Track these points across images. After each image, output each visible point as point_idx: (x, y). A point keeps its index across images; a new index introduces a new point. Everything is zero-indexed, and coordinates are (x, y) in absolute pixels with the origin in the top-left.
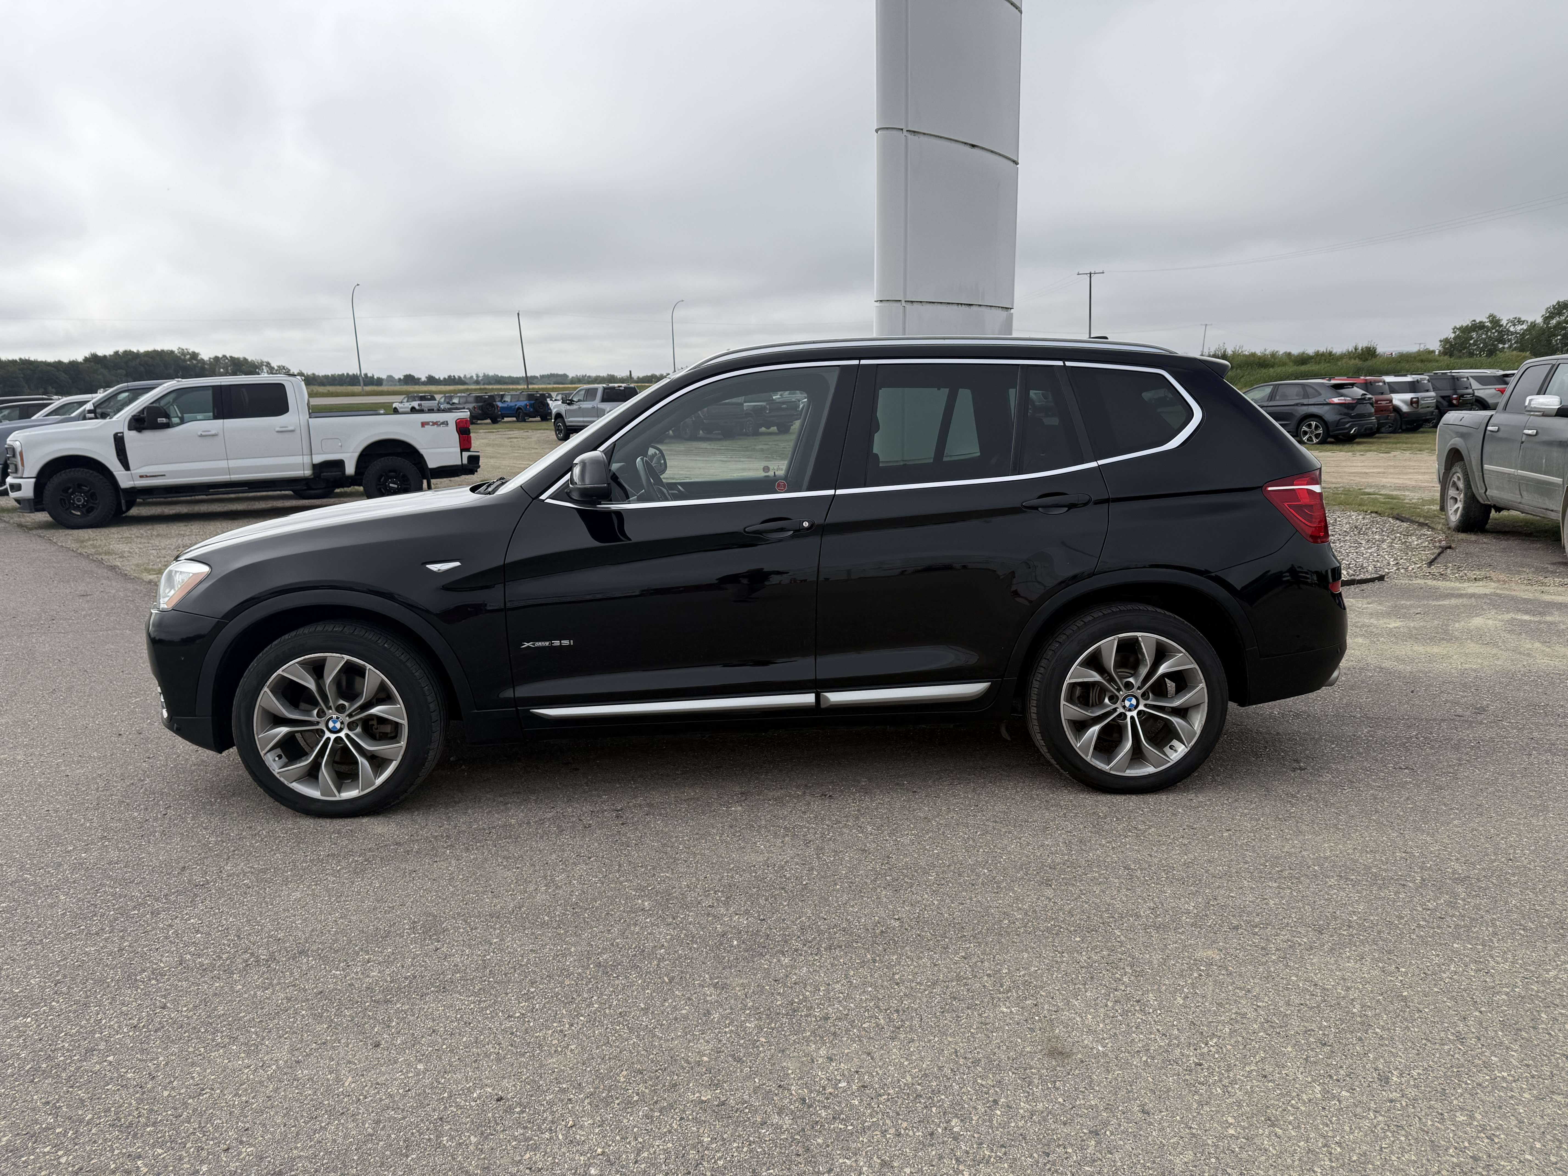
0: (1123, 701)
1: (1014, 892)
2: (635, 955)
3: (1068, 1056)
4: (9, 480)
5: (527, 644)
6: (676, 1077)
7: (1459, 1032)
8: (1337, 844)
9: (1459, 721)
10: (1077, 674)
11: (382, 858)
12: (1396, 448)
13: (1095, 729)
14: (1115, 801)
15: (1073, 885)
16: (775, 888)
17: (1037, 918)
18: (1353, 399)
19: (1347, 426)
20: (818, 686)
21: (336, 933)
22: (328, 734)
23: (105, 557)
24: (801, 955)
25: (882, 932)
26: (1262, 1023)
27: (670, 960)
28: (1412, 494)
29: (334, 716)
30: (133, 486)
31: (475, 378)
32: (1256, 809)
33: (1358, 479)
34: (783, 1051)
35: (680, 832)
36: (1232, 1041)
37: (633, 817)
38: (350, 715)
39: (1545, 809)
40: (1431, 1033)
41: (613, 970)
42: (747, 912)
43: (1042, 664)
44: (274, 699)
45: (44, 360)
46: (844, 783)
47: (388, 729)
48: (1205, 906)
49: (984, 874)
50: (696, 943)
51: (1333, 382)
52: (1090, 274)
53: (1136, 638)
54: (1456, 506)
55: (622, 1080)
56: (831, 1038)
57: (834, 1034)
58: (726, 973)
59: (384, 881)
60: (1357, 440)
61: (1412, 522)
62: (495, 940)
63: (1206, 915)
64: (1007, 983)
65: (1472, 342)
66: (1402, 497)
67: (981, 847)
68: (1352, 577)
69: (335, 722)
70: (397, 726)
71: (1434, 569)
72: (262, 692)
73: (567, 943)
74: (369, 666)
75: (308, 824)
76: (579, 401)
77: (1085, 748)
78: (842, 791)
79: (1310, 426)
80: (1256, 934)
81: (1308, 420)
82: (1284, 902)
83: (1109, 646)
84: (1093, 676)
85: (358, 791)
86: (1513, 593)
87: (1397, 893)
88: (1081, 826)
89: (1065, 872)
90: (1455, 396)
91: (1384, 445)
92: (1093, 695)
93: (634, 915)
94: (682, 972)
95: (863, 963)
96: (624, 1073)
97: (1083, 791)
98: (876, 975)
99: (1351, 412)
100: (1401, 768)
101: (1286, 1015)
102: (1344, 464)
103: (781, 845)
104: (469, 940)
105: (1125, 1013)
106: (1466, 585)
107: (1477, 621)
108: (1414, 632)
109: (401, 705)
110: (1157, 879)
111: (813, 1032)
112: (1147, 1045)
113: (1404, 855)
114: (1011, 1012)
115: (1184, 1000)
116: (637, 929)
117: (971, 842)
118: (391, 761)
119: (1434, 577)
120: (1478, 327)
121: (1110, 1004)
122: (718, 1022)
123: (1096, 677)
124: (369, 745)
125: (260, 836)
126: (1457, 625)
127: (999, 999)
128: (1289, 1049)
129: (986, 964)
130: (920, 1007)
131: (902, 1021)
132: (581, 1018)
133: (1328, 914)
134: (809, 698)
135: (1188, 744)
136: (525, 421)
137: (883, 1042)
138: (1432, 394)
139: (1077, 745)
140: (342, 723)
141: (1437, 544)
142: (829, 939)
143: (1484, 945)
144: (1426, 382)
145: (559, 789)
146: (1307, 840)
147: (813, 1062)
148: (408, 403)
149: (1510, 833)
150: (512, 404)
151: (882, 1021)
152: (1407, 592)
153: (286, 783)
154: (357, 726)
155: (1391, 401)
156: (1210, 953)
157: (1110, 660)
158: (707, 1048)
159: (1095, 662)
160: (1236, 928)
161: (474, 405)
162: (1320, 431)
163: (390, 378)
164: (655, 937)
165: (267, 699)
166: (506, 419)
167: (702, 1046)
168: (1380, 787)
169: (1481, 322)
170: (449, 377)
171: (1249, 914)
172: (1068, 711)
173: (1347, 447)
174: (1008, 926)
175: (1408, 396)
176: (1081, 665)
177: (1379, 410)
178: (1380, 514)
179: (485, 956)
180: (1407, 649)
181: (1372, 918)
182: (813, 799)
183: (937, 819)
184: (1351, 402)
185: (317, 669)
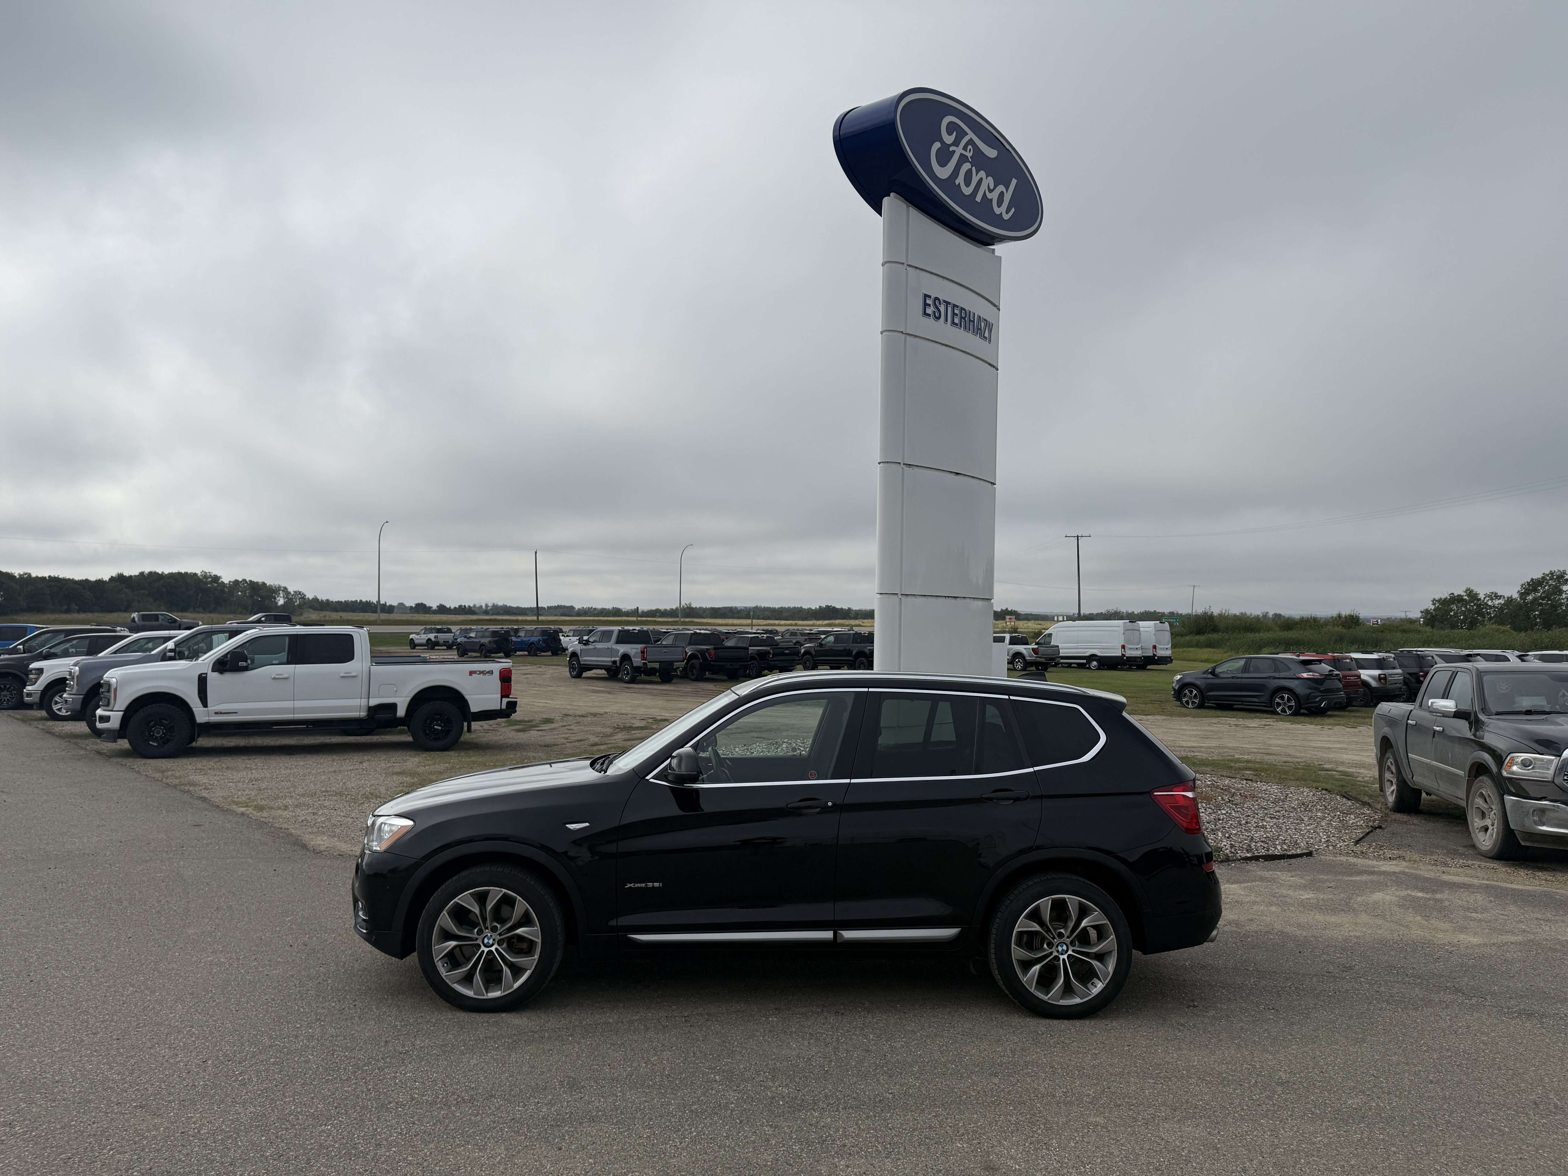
0: (1057, 947)
1: (972, 1080)
2: (715, 1107)
3: (997, 1170)
4: (99, 712)
5: (629, 885)
6: (752, 1172)
7: (1245, 1167)
8: (1203, 1057)
9: (1327, 977)
10: (1023, 925)
11: (525, 1041)
12: (1364, 724)
13: (1037, 968)
14: (1051, 1023)
15: (1014, 1077)
16: (806, 1072)
17: (986, 1095)
18: (1321, 675)
19: (1317, 700)
20: (836, 925)
21: (510, 1086)
22: (483, 948)
23: (191, 788)
24: (826, 1111)
25: (880, 1100)
26: (1122, 1158)
27: (739, 1111)
28: (1366, 772)
29: (489, 935)
30: (208, 721)
31: (484, 607)
32: (1153, 1032)
33: (1320, 754)
34: (818, 1161)
35: (733, 1033)
36: (1101, 1167)
37: (697, 1022)
38: (500, 935)
39: (1363, 1040)
40: (1227, 1166)
41: (702, 1115)
42: (787, 1085)
43: (999, 916)
44: (449, 920)
45: (71, 578)
46: (852, 1004)
47: (524, 946)
48: (1101, 1093)
49: (952, 1068)
50: (755, 1102)
51: (1302, 658)
52: (1078, 537)
53: (1064, 899)
54: (1392, 788)
55: (719, 1172)
56: (848, 1156)
57: (850, 1154)
58: (777, 1119)
59: (532, 1055)
60: (1329, 713)
61: (1357, 800)
62: (619, 1094)
63: (1101, 1097)
64: (962, 1131)
65: (1452, 614)
66: (1356, 774)
67: (951, 1051)
68: (1285, 852)
69: (489, 939)
70: (532, 943)
71: (1358, 848)
72: (442, 914)
73: (668, 1098)
74: (519, 898)
75: (463, 1016)
76: (594, 641)
77: (1030, 981)
78: (851, 1011)
79: (1282, 698)
80: (1132, 1109)
81: (1280, 693)
82: (1155, 1092)
83: (1045, 903)
84: (1034, 927)
85: (500, 992)
86: (1419, 872)
87: (1234, 1090)
88: (1024, 1040)
89: (1008, 1068)
90: (1421, 674)
91: (1353, 719)
92: (1036, 942)
93: (710, 1084)
94: (748, 1118)
95: (868, 1117)
96: (719, 1168)
97: (1029, 1016)
98: (876, 1124)
99: (1320, 687)
100: (1269, 1009)
101: (1139, 1154)
102: (1311, 738)
103: (808, 1045)
104: (602, 1093)
105: (1036, 1149)
106: (1381, 863)
107: (1378, 896)
108: (1321, 903)
109: (537, 928)
110: (1072, 1074)
111: (836, 1153)
112: (1047, 1166)
113: (1249, 1066)
114: (963, 1146)
115: (1075, 1144)
116: (714, 1092)
117: (944, 1048)
118: (527, 970)
119: (1356, 855)
120: (1455, 600)
121: (1027, 1144)
122: (775, 1145)
123: (1036, 928)
124: (511, 957)
125: (431, 1022)
126: (1359, 899)
127: (956, 1140)
128: (1135, 1172)
129: (949, 1120)
130: (905, 1142)
131: (893, 1149)
132: (687, 1139)
133: (1183, 1100)
134: (828, 935)
135: (1104, 981)
136: (536, 655)
137: (880, 1159)
138: (1399, 671)
139: (1024, 980)
140: (494, 940)
141: (1371, 824)
142: (845, 1103)
143: (1281, 1122)
144: (1392, 660)
145: (638, 999)
146: (1183, 1054)
147: (837, 1167)
148: (426, 635)
149: (1330, 1055)
150: (524, 639)
151: (880, 1148)
152: (1329, 868)
153: (450, 984)
154: (504, 943)
155: (1359, 676)
156: (1098, 1119)
157: (1046, 915)
158: (770, 1158)
159: (1035, 916)
160: (1119, 1106)
161: (490, 639)
162: (1293, 703)
163: (401, 605)
164: (727, 1098)
165: (445, 920)
166: (518, 653)
167: (766, 1156)
168: (1248, 1021)
169: (1458, 596)
170: (460, 606)
171: (1130, 1098)
172: (1017, 953)
173: (1318, 719)
174: (966, 1099)
175: (1376, 672)
176: (1026, 917)
177: (1347, 685)
178: (1330, 791)
179: (615, 1103)
180: (1307, 918)
181: (1212, 1103)
182: (829, 1015)
183: (921, 1032)
184: (1319, 677)
185: (481, 899)
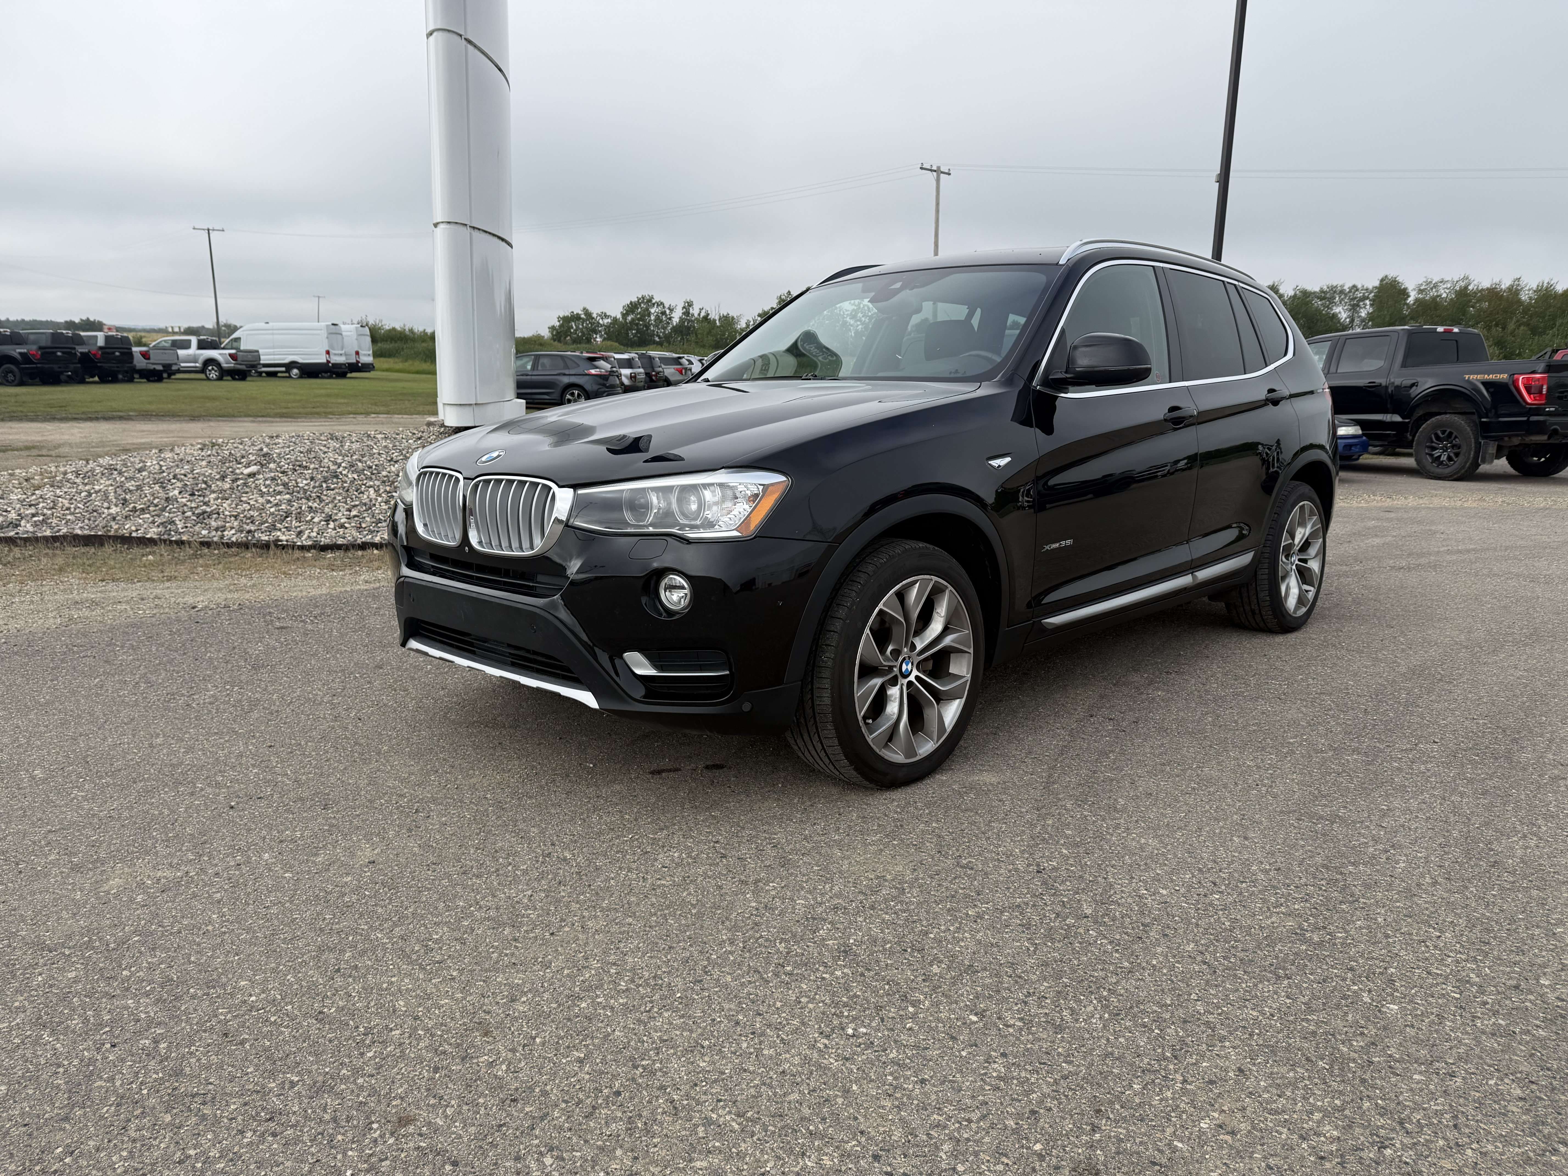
51: (584, 354)
52: (208, 230)
79: (572, 394)
120: (575, 318)
169: (577, 314)
